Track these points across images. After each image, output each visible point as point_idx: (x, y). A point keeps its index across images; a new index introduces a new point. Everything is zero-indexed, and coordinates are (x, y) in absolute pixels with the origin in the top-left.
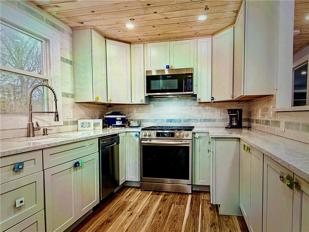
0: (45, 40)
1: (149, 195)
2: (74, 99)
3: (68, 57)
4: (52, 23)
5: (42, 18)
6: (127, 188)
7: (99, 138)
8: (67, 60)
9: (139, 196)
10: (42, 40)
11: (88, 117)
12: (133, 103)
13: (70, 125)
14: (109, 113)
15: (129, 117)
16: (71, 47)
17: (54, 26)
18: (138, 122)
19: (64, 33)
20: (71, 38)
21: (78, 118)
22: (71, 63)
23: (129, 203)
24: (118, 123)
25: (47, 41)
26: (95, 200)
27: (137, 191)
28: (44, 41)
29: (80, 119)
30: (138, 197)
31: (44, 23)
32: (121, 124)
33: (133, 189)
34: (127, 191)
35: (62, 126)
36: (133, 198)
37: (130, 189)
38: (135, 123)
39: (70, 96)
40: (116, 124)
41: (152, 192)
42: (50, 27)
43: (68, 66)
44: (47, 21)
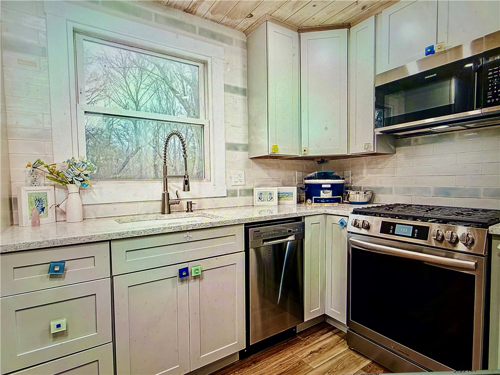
0: (202, 63)
1: (357, 369)
2: (248, 152)
3: (239, 83)
4: (211, 32)
5: (192, 29)
6: (327, 330)
7: (246, 224)
8: (236, 88)
9: (334, 361)
10: (198, 64)
11: (276, 183)
12: (351, 152)
13: (240, 196)
14: (311, 174)
15: (353, 182)
16: (245, 66)
17: (213, 36)
18: (365, 193)
19: (232, 45)
20: (244, 50)
21: (256, 183)
22: (245, 92)
23: (306, 370)
24: (324, 195)
25: (205, 63)
26: (236, 342)
27: (339, 345)
28: (201, 65)
29: (259, 186)
30: (330, 363)
31: (197, 36)
32: (331, 197)
33: (336, 337)
34: (321, 339)
35: (225, 197)
36: (322, 360)
37: (330, 333)
38: (358, 195)
39: (240, 148)
40: (321, 197)
41: (368, 362)
42: (208, 39)
43: (239, 98)
44: (202, 32)
